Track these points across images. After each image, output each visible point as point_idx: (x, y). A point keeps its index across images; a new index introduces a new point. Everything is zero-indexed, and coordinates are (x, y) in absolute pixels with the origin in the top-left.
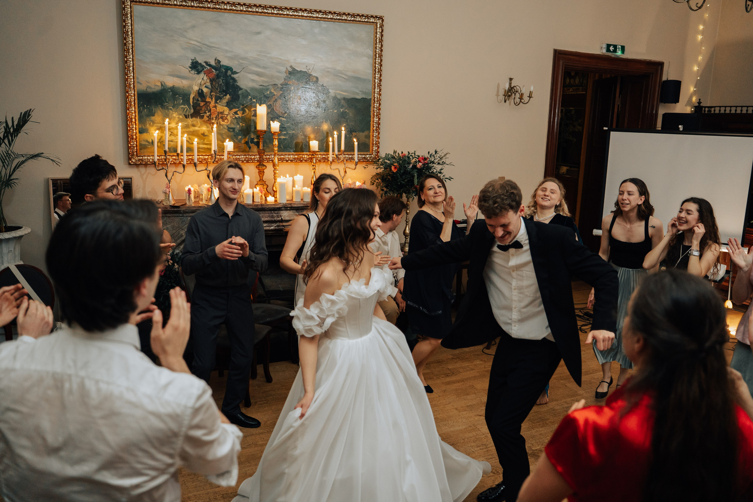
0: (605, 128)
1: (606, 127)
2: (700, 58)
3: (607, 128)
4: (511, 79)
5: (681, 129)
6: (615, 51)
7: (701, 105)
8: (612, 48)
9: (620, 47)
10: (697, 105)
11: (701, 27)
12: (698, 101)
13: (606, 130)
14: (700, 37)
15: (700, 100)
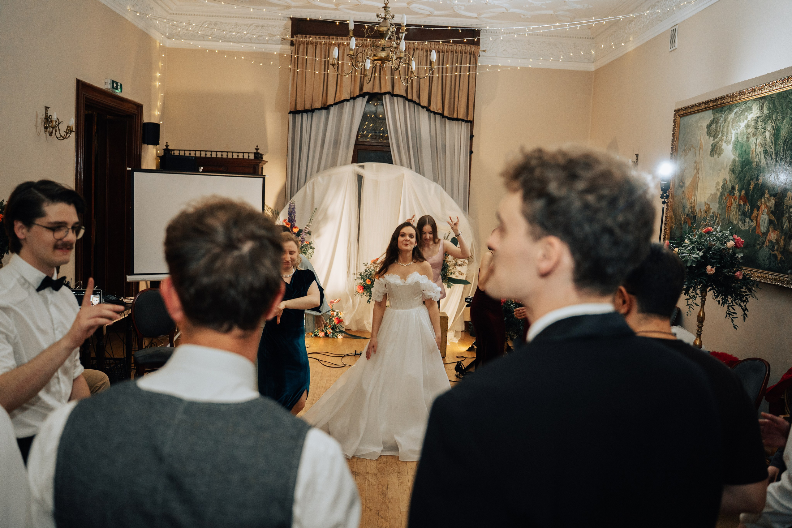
0: (129, 169)
1: (130, 167)
2: (159, 104)
3: (130, 169)
4: (47, 108)
5: (201, 170)
6: (117, 89)
7: (169, 148)
8: (115, 85)
9: (119, 85)
10: (165, 148)
11: (158, 75)
12: (166, 144)
13: (129, 170)
14: (158, 84)
15: (167, 143)
